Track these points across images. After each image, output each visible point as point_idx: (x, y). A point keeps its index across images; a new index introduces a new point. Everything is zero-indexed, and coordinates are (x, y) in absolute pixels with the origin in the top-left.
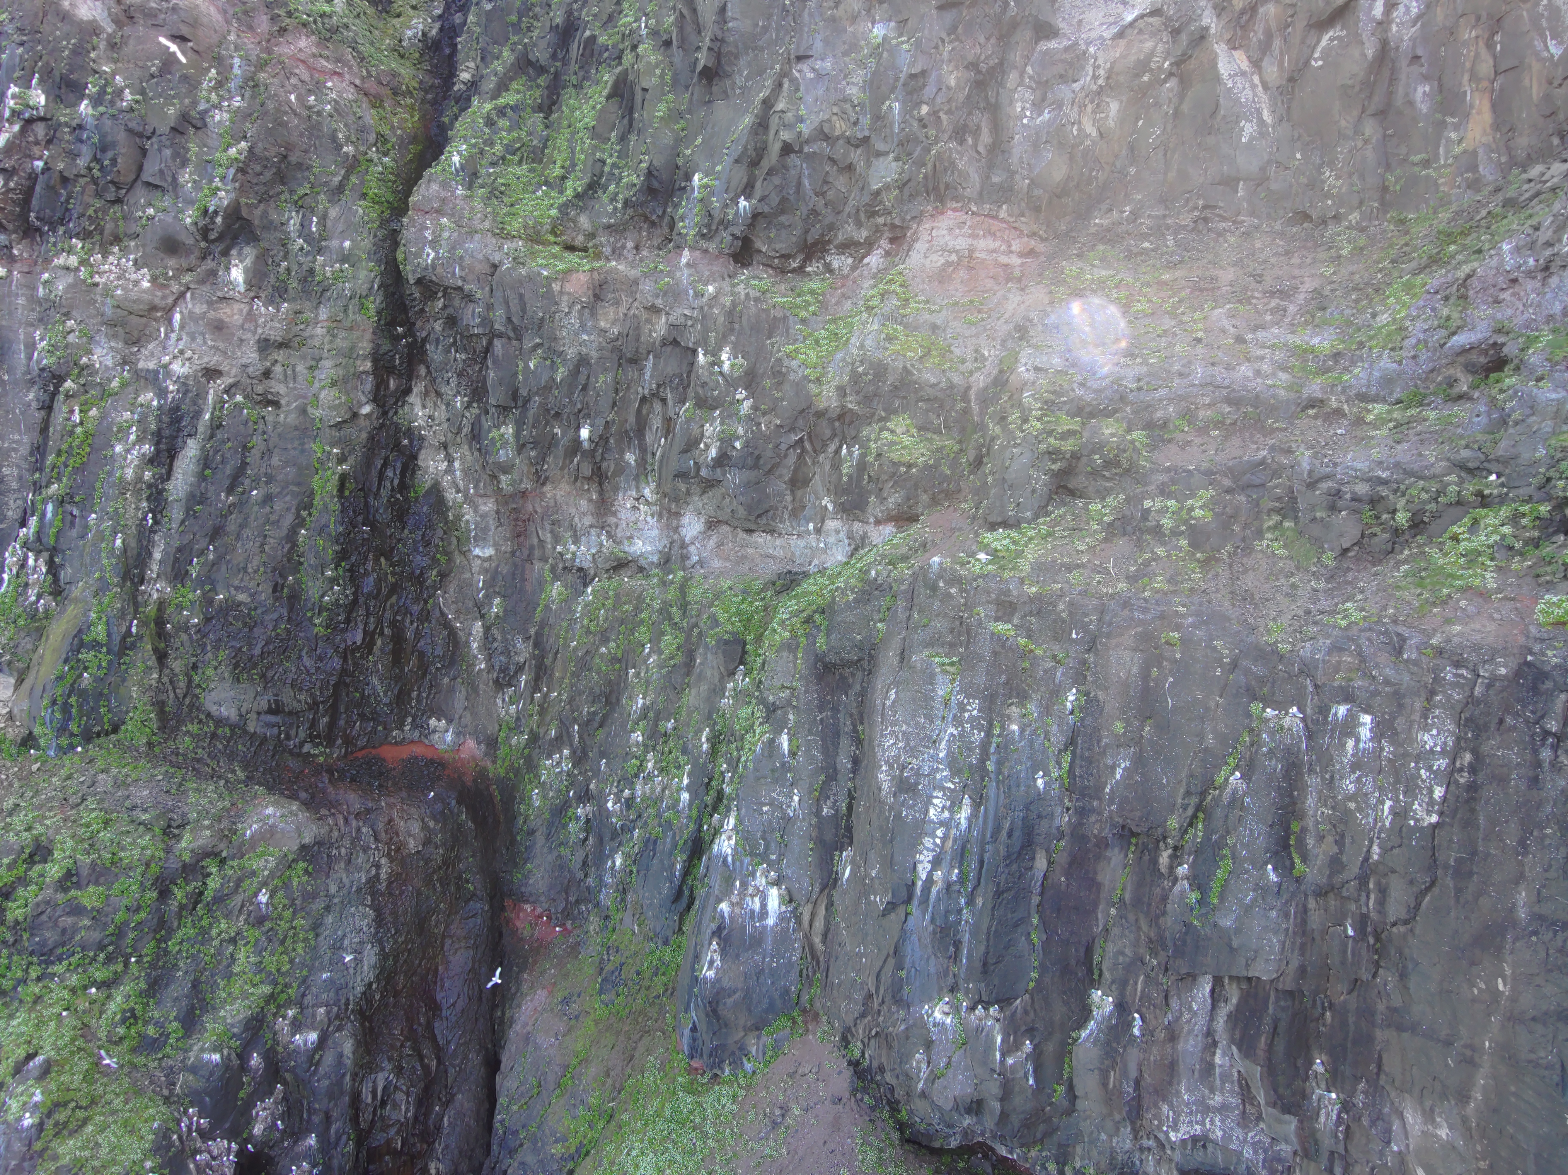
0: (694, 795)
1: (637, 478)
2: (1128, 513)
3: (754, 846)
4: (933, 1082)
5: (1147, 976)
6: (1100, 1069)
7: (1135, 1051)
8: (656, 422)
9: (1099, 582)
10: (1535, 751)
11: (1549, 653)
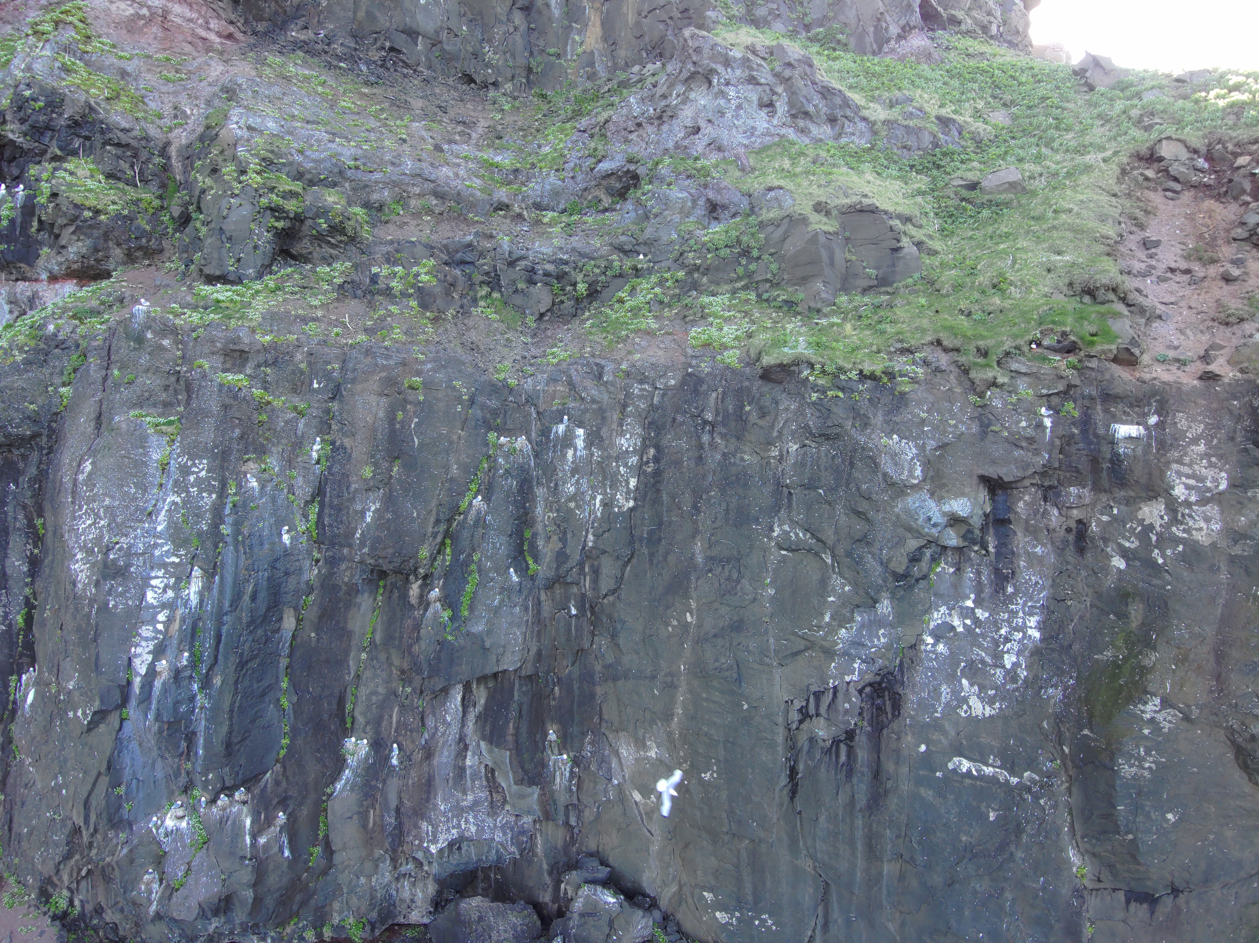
2: (356, 279)
4: (170, 899)
5: (402, 707)
6: (359, 813)
7: (395, 780)
9: (337, 335)
10: (699, 438)
11: (703, 365)
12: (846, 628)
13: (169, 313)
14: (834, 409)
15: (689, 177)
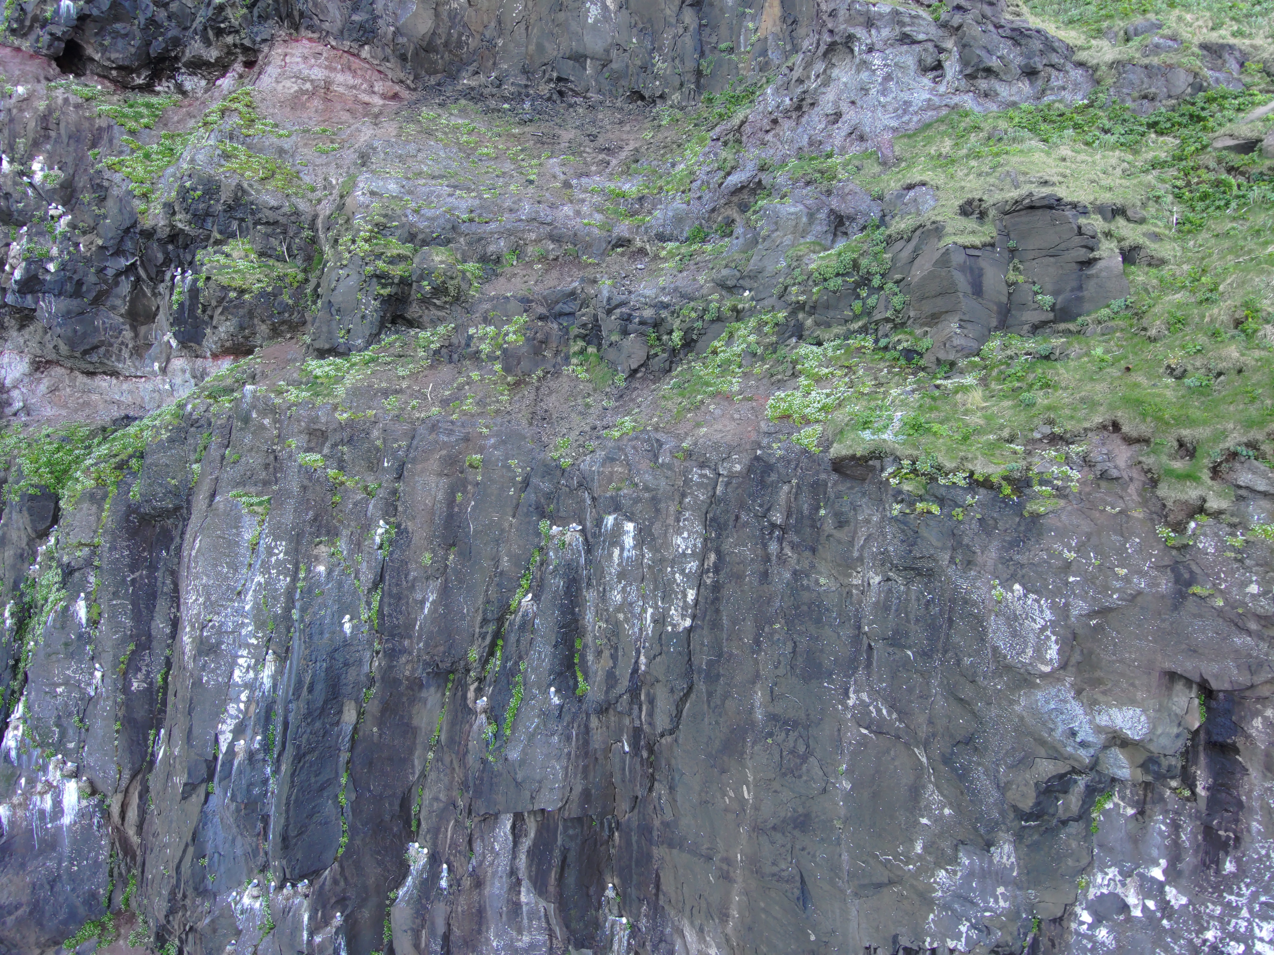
2: (455, 341)
3: (47, 734)
5: (457, 821)
6: (413, 930)
7: (442, 905)
9: (413, 408)
10: (765, 546)
11: (775, 446)
12: (946, 870)
13: (273, 392)
14: (924, 532)
15: (808, 183)
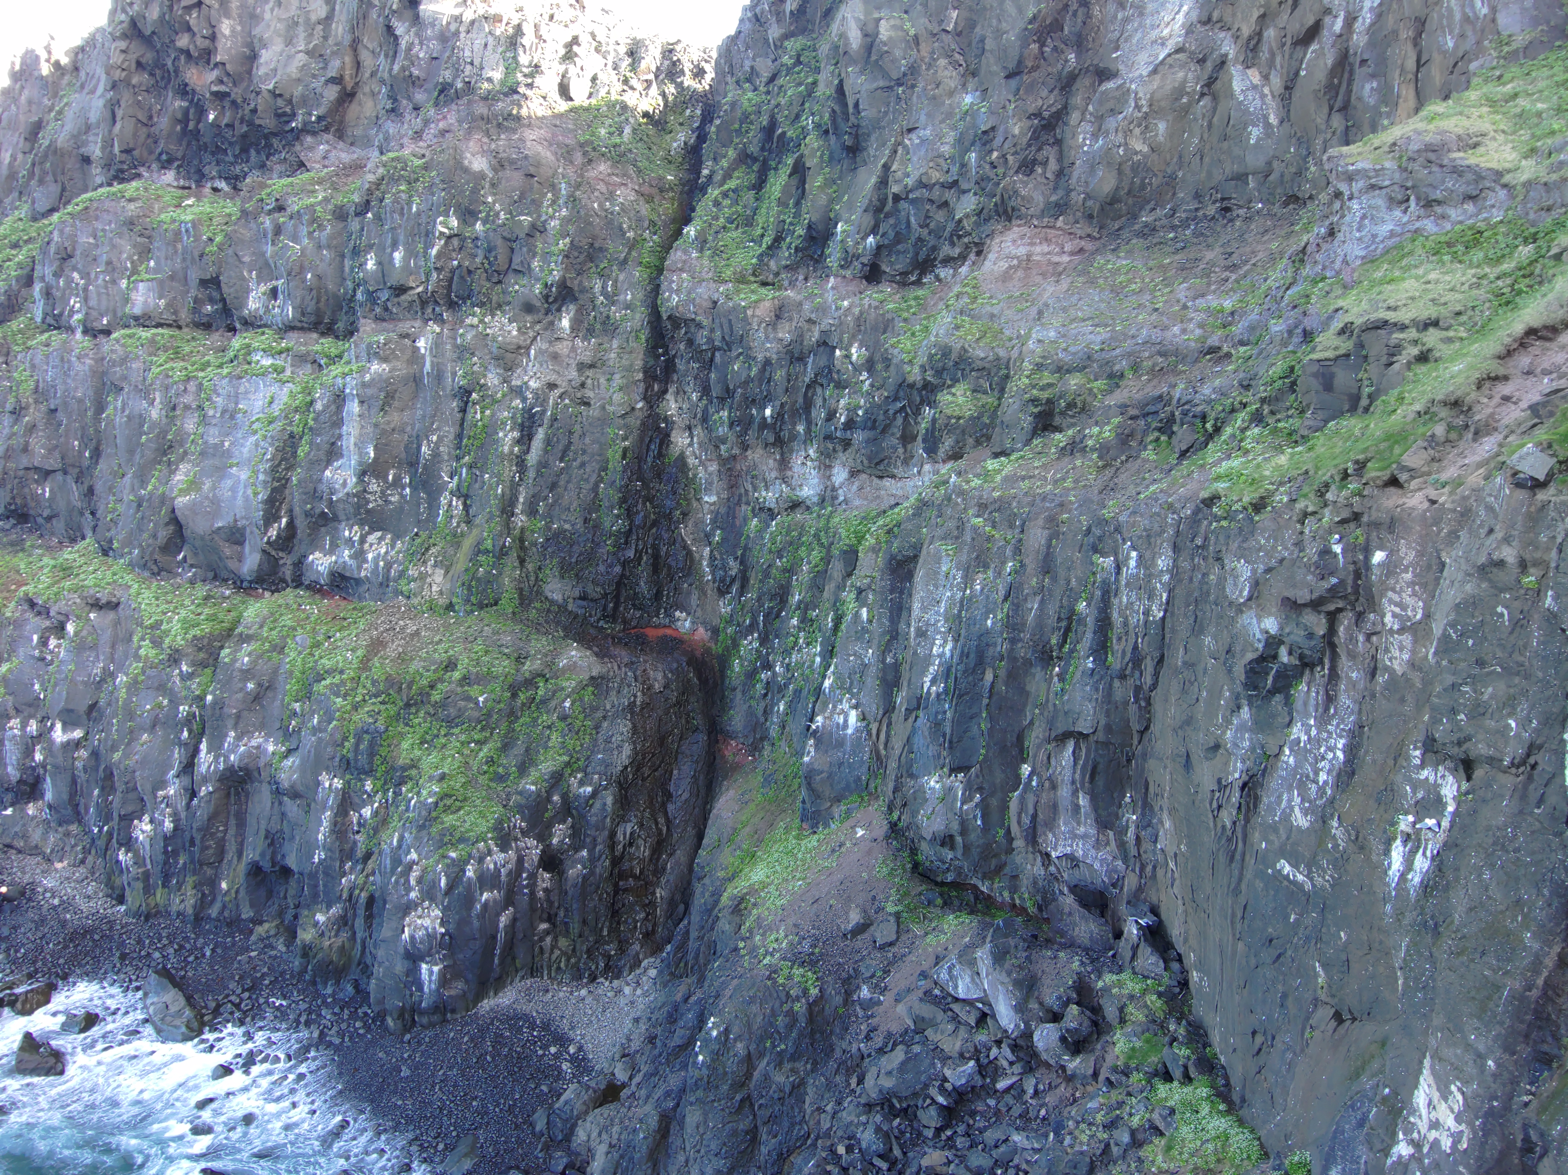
0: (823, 658)
1: (805, 442)
2: (1075, 439)
3: (843, 683)
5: (1044, 747)
8: (819, 402)
9: (1037, 487)
10: (1193, 560)
12: (1230, 729)
13: (965, 481)
